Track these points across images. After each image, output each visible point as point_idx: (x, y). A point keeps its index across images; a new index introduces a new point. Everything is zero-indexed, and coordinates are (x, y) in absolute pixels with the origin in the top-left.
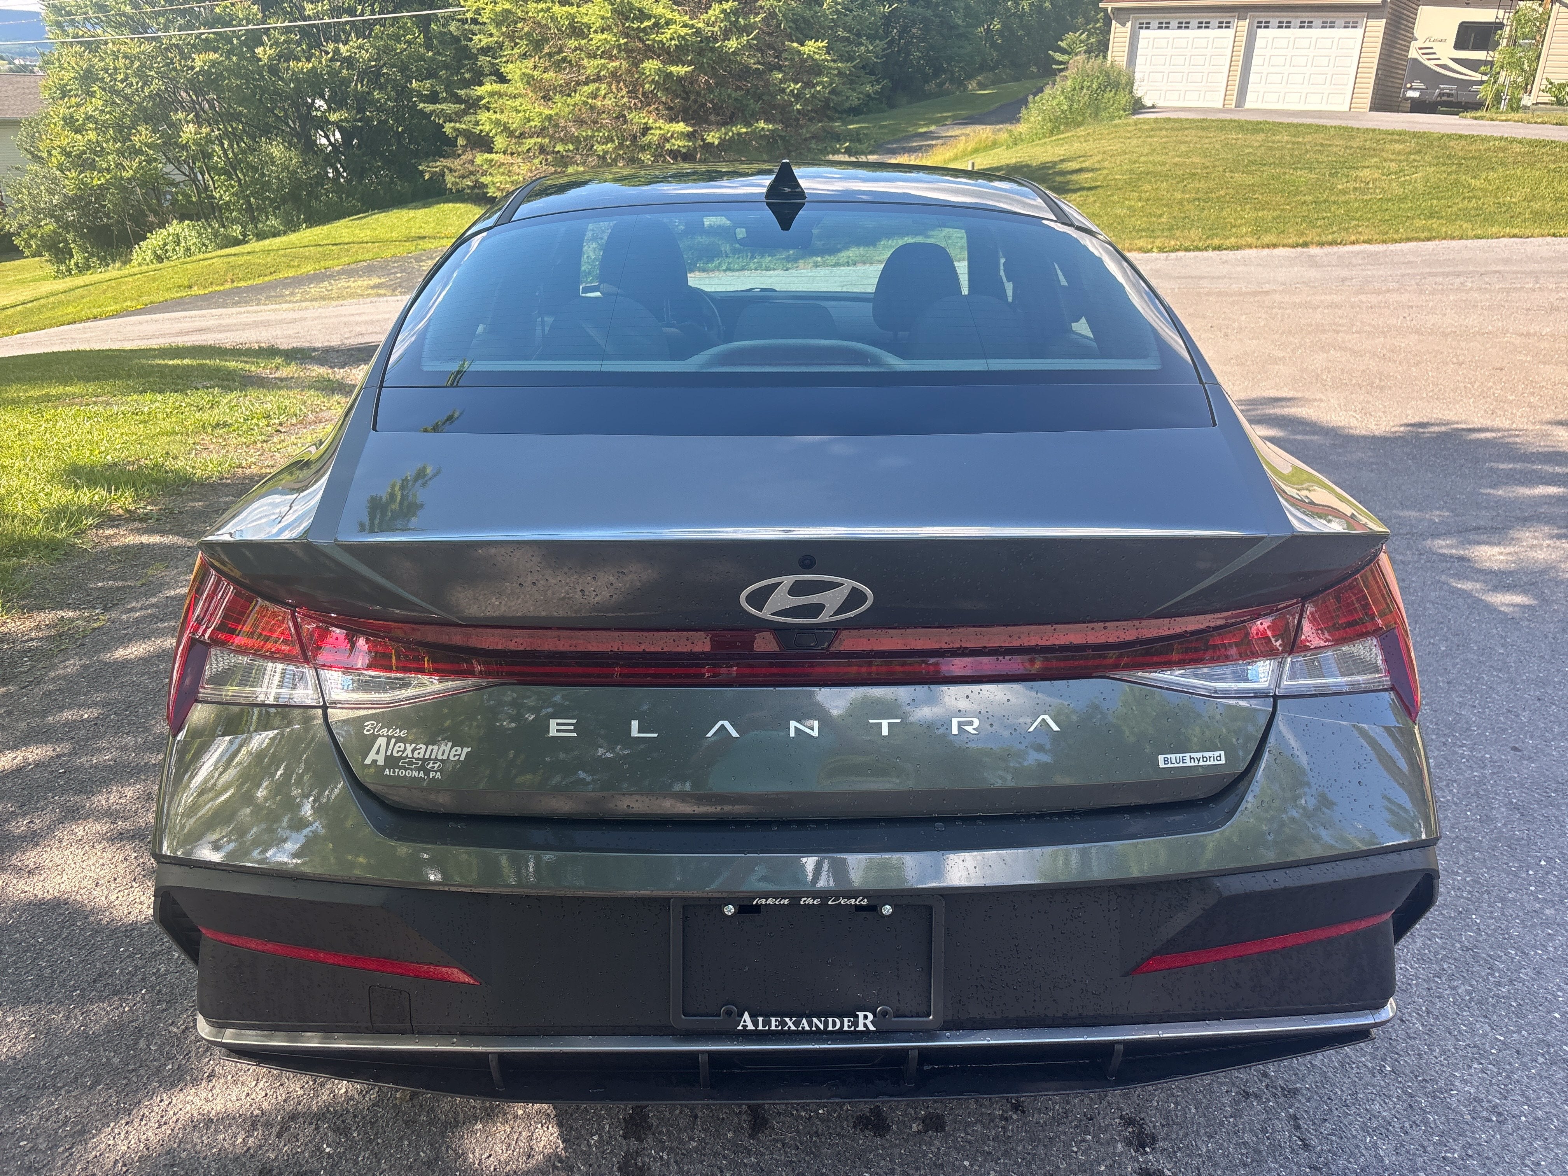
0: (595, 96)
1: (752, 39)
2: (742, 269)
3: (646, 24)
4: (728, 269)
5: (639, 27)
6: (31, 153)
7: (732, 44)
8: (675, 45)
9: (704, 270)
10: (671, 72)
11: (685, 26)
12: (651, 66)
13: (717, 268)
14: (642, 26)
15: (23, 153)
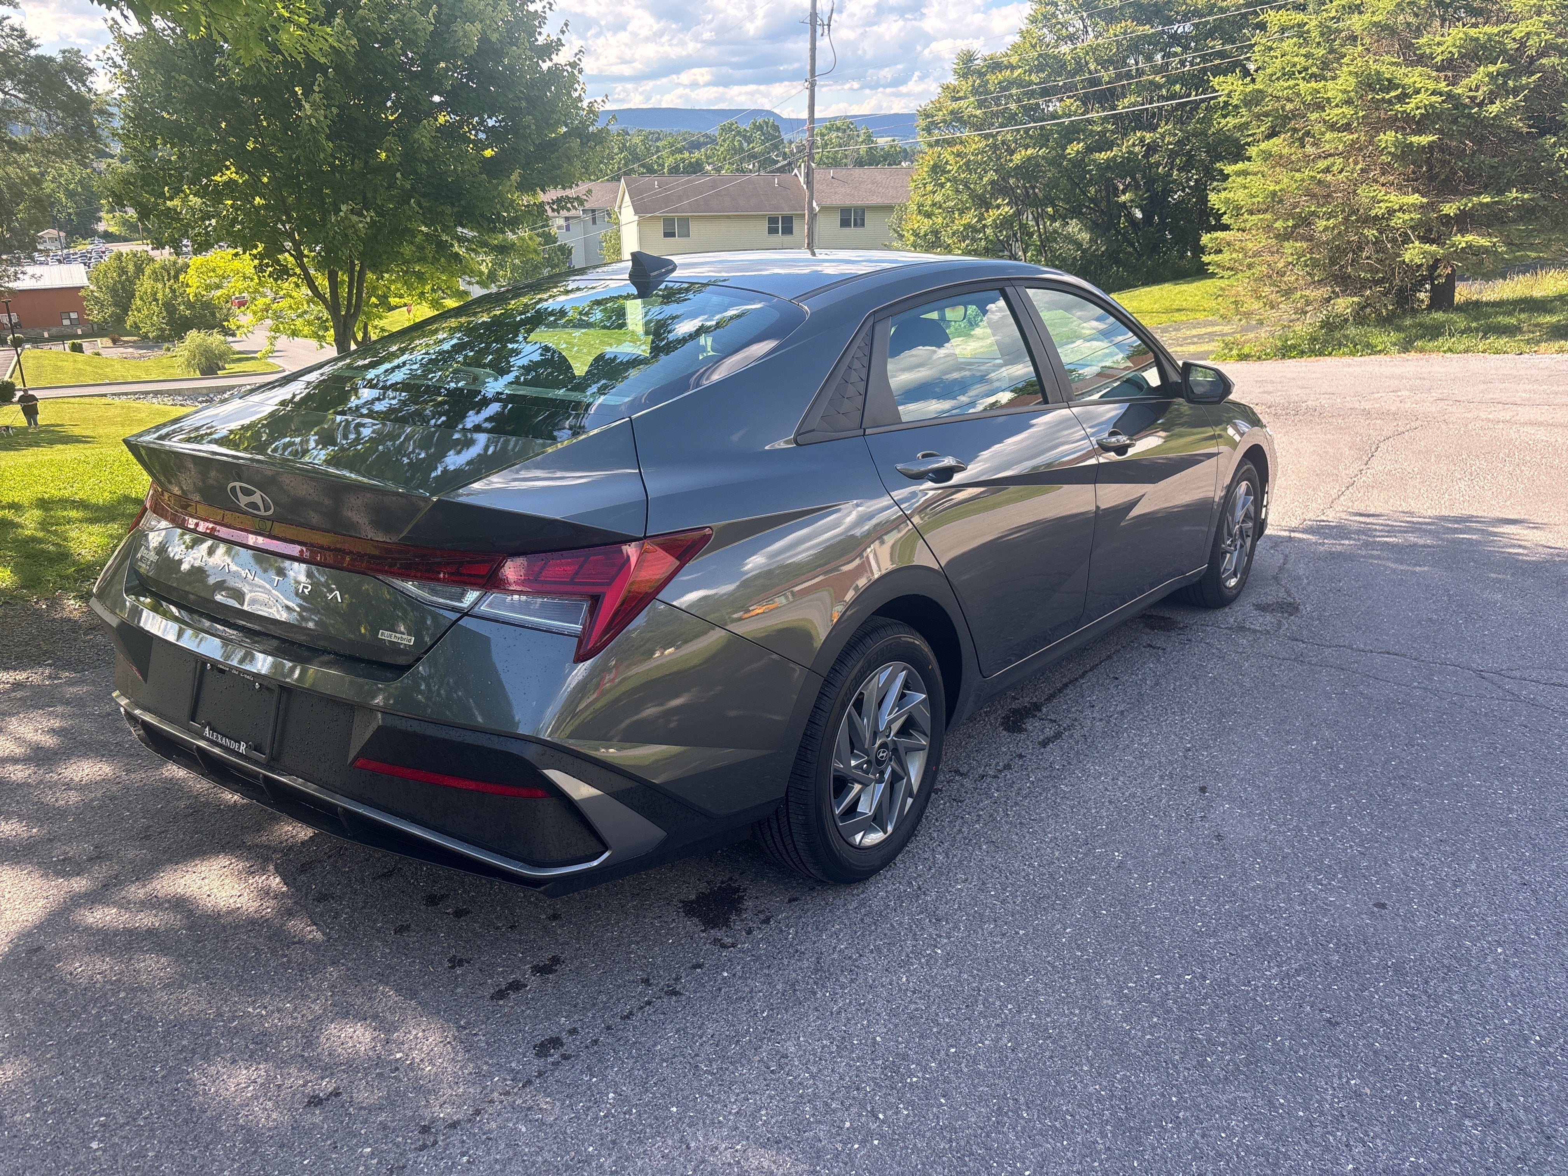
0: (1327, 170)
1: (1520, 101)
2: (1466, 351)
3: (1393, 94)
4: (1450, 350)
5: (1383, 98)
6: (897, 232)
7: (1494, 109)
8: (1421, 114)
9: (1422, 350)
10: (1411, 143)
11: (1433, 93)
12: (1388, 138)
13: (1438, 349)
14: (1387, 97)
15: (892, 233)
